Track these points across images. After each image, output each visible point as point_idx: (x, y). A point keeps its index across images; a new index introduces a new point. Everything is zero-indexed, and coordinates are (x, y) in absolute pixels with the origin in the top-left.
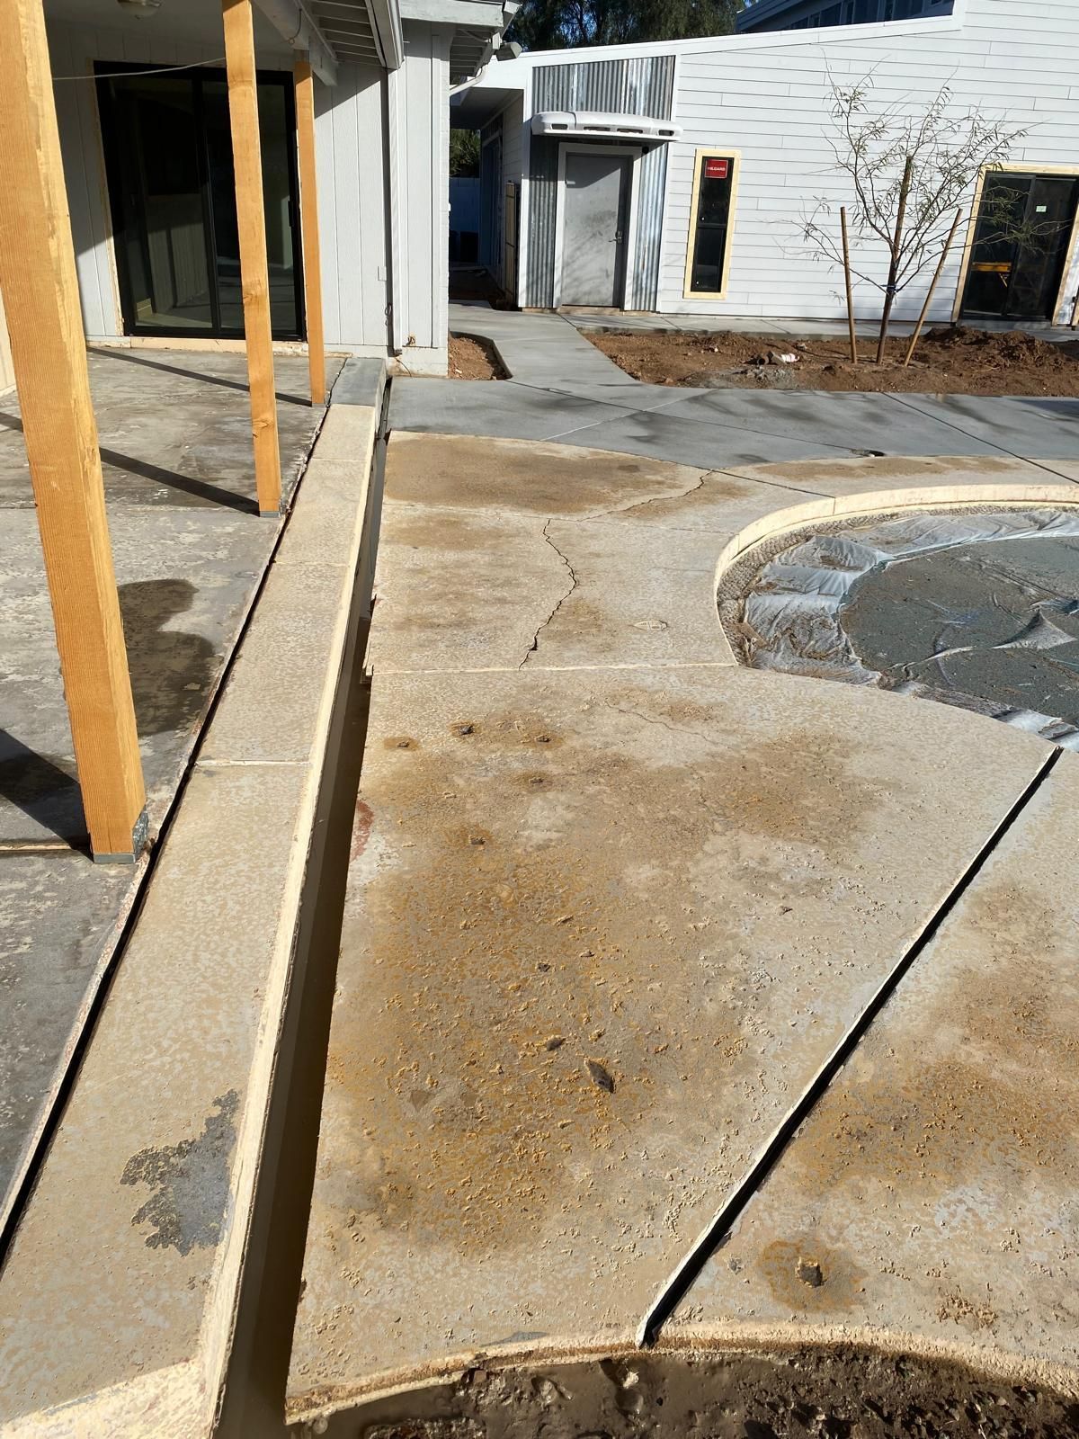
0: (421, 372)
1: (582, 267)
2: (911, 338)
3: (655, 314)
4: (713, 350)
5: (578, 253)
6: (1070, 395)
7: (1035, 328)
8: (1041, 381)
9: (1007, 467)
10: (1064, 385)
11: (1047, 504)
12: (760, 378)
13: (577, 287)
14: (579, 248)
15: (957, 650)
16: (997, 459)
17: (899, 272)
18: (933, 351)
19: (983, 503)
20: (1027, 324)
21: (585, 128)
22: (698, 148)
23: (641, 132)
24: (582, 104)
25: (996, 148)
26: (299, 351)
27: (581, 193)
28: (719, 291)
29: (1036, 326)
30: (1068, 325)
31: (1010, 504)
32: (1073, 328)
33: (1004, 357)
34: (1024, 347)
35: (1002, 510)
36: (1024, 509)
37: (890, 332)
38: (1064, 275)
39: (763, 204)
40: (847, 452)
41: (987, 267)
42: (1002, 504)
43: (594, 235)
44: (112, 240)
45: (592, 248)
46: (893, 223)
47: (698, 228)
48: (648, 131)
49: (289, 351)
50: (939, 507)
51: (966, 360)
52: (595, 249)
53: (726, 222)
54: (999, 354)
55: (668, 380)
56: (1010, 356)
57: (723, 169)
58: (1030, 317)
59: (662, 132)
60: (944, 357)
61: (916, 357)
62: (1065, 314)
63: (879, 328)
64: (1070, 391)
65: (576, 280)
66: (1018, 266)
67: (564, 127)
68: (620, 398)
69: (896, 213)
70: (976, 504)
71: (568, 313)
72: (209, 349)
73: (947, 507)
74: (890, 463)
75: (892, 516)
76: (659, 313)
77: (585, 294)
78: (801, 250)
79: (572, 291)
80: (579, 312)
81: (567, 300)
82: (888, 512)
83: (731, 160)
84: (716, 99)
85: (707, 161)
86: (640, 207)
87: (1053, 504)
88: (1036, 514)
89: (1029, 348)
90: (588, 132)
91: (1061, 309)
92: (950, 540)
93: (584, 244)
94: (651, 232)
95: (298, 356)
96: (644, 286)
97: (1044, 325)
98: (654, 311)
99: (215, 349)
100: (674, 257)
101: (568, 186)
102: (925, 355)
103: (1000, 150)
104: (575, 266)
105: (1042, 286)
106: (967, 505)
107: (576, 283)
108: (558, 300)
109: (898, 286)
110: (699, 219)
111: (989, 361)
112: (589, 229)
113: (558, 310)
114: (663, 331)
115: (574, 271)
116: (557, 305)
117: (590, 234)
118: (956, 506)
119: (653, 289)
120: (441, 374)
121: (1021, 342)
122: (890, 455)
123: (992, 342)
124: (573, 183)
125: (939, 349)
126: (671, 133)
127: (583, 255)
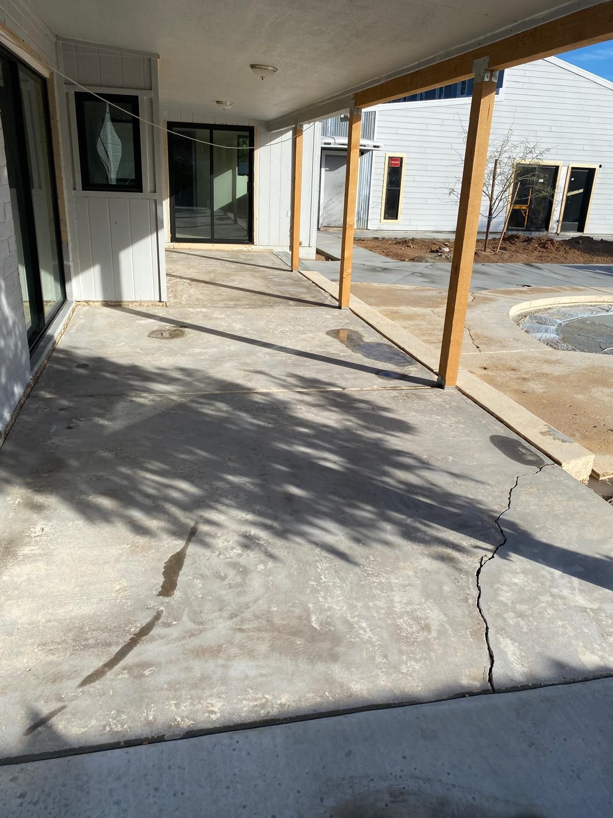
0: (304, 258)
1: (332, 209)
2: (500, 239)
3: (367, 231)
4: (410, 247)
5: (330, 202)
6: (579, 263)
7: (543, 234)
8: (566, 257)
9: (582, 290)
10: (576, 259)
11: (604, 303)
12: (448, 258)
13: (330, 218)
14: (331, 200)
15: (610, 349)
16: (576, 287)
17: (493, 210)
18: (507, 245)
19: (580, 303)
20: (538, 233)
21: (339, 144)
22: (387, 153)
23: (365, 146)
24: (333, 133)
25: (537, 156)
26: (250, 249)
27: (332, 174)
28: (397, 219)
29: (541, 233)
30: (556, 233)
31: (590, 304)
32: (558, 234)
33: (541, 247)
34: (549, 242)
35: (588, 306)
36: (597, 305)
37: (490, 237)
38: (552, 211)
39: (417, 179)
40: (515, 286)
41: (517, 207)
42: (587, 304)
43: (338, 193)
44: (169, 199)
45: (336, 200)
46: (490, 188)
47: (387, 190)
48: (368, 146)
49: (245, 249)
50: (565, 305)
51: (524, 249)
52: (338, 200)
53: (400, 187)
54: (539, 246)
55: (406, 260)
56: (544, 247)
57: (398, 162)
58: (538, 229)
59: (375, 147)
60: (513, 248)
61: (502, 248)
62: (554, 228)
63: (485, 235)
64: (578, 262)
65: (329, 215)
66: (532, 207)
67: (330, 144)
68: (397, 267)
69: (491, 183)
70: (577, 304)
71: (326, 231)
72: (209, 248)
73: (567, 305)
74: (535, 289)
75: (549, 308)
76: (369, 230)
77: (333, 221)
78: (450, 200)
79: (327, 220)
80: (331, 230)
81: (325, 225)
82: (547, 307)
83: (402, 159)
84: (394, 131)
85: (391, 158)
86: (360, 180)
87: (606, 303)
88: (602, 306)
89: (551, 243)
90: (340, 146)
91: (552, 226)
92: (577, 316)
93: (333, 198)
94: (365, 192)
95: (250, 251)
96: (362, 217)
97: (545, 233)
98: (367, 229)
99: (212, 248)
100: (376, 204)
101: (326, 170)
102: (505, 248)
103: (538, 157)
104: (329, 208)
105: (542, 216)
106: (574, 304)
107: (329, 216)
108: (322, 224)
109: (493, 216)
110: (387, 186)
111: (535, 250)
112: (335, 191)
113: (321, 229)
114: (377, 238)
115: (328, 211)
116: (321, 227)
117: (336, 193)
118: (570, 305)
119: (366, 219)
120: (313, 259)
121: (547, 241)
122: (534, 286)
123: (534, 241)
124: (328, 169)
125: (510, 244)
126: (378, 147)
127: (333, 203)
